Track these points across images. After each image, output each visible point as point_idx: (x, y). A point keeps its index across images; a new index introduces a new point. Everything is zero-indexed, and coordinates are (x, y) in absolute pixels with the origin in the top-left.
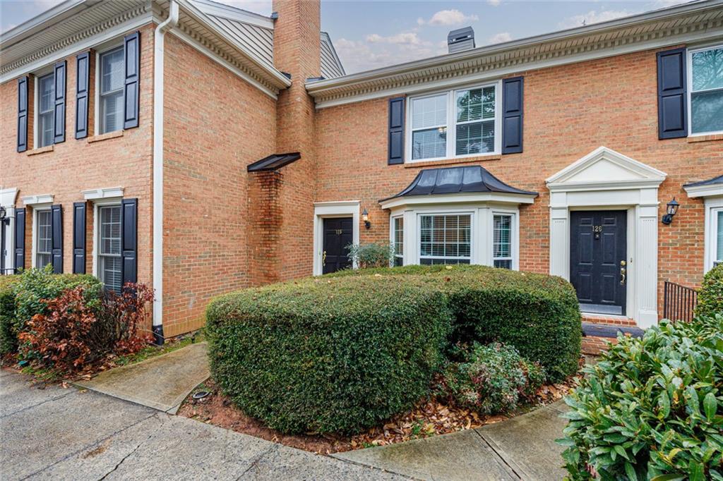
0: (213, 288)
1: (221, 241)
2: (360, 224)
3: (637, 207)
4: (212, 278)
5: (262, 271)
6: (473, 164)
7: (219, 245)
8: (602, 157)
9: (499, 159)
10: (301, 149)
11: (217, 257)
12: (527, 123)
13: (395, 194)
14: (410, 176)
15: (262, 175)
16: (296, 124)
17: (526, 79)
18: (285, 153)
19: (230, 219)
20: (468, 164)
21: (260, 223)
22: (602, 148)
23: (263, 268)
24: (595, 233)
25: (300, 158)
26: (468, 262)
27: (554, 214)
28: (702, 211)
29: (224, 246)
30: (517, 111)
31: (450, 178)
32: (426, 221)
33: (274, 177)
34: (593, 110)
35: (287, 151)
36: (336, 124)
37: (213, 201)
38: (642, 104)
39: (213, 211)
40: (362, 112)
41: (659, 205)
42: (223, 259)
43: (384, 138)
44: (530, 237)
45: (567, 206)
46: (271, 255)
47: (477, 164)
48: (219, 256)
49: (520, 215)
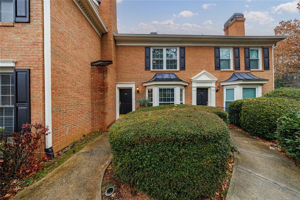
0: (78, 121)
1: (80, 97)
2: (135, 91)
3: (211, 88)
4: (77, 116)
5: (100, 111)
6: (172, 72)
7: (80, 99)
8: (204, 73)
9: (179, 72)
10: (113, 60)
11: (79, 105)
12: (186, 61)
13: (148, 81)
14: (153, 75)
15: (99, 67)
16: (111, 49)
17: (186, 48)
18: (105, 60)
19: (85, 87)
20: (171, 72)
21: (98, 89)
22: (204, 71)
23: (100, 109)
24: (201, 94)
25: (112, 63)
26: (174, 103)
27: (193, 89)
28: (223, 89)
29: (82, 100)
30: (183, 57)
31: (166, 76)
32: (160, 90)
33: (105, 69)
34: (202, 60)
35: (107, 60)
36: (125, 53)
37: (77, 77)
38: (212, 60)
39: (77, 82)
40: (135, 50)
41: (215, 87)
42: (82, 106)
43: (143, 60)
44: (187, 95)
45: (196, 86)
46: (105, 103)
47: (173, 73)
48: (80, 105)
49: (185, 89)
